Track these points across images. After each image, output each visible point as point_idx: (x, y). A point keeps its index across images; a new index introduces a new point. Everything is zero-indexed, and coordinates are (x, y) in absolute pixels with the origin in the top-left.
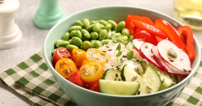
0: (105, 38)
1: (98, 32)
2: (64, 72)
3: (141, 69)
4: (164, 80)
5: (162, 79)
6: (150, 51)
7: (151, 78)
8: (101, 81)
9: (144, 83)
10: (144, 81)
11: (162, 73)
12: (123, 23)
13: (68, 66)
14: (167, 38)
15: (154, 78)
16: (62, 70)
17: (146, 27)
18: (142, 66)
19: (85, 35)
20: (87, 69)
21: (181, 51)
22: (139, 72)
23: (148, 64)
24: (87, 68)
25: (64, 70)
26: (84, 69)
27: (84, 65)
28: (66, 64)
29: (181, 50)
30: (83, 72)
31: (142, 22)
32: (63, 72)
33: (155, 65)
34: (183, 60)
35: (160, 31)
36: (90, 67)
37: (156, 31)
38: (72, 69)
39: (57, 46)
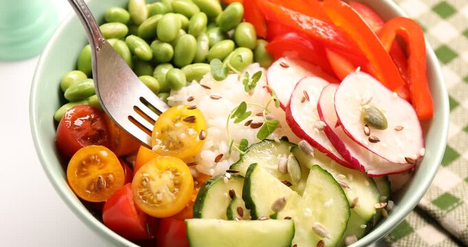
0: (191, 60)
1: (173, 43)
2: (92, 187)
3: (295, 171)
4: (356, 200)
5: (351, 198)
6: (314, 111)
7: (323, 202)
8: (193, 223)
9: (306, 219)
10: (306, 214)
11: (351, 178)
12: (238, 8)
13: (100, 169)
14: (359, 68)
15: (330, 202)
16: (85, 181)
17: (300, 24)
18: (296, 158)
19: (138, 50)
20: (151, 182)
21: (394, 99)
22: (290, 179)
23: (312, 154)
24: (154, 180)
25: (92, 182)
26: (144, 183)
27: (143, 168)
28: (95, 162)
29: (395, 94)
30: (143, 190)
31: (288, 10)
32: (88, 188)
33: (330, 155)
34: (403, 128)
35: (336, 34)
36: (160, 177)
37: (326, 37)
38: (111, 176)
39: (66, 94)
